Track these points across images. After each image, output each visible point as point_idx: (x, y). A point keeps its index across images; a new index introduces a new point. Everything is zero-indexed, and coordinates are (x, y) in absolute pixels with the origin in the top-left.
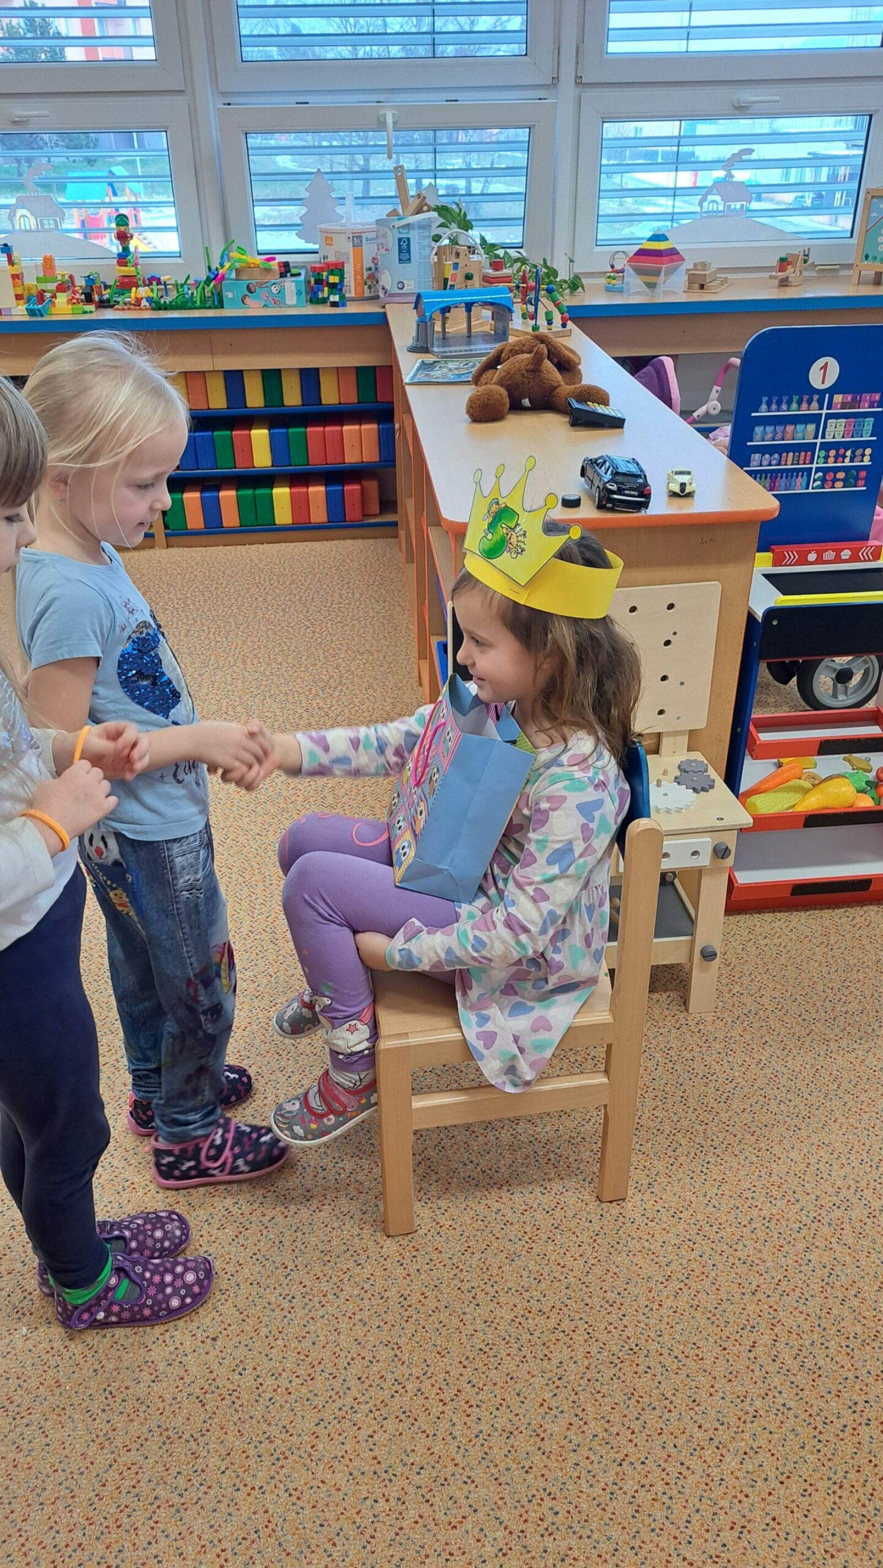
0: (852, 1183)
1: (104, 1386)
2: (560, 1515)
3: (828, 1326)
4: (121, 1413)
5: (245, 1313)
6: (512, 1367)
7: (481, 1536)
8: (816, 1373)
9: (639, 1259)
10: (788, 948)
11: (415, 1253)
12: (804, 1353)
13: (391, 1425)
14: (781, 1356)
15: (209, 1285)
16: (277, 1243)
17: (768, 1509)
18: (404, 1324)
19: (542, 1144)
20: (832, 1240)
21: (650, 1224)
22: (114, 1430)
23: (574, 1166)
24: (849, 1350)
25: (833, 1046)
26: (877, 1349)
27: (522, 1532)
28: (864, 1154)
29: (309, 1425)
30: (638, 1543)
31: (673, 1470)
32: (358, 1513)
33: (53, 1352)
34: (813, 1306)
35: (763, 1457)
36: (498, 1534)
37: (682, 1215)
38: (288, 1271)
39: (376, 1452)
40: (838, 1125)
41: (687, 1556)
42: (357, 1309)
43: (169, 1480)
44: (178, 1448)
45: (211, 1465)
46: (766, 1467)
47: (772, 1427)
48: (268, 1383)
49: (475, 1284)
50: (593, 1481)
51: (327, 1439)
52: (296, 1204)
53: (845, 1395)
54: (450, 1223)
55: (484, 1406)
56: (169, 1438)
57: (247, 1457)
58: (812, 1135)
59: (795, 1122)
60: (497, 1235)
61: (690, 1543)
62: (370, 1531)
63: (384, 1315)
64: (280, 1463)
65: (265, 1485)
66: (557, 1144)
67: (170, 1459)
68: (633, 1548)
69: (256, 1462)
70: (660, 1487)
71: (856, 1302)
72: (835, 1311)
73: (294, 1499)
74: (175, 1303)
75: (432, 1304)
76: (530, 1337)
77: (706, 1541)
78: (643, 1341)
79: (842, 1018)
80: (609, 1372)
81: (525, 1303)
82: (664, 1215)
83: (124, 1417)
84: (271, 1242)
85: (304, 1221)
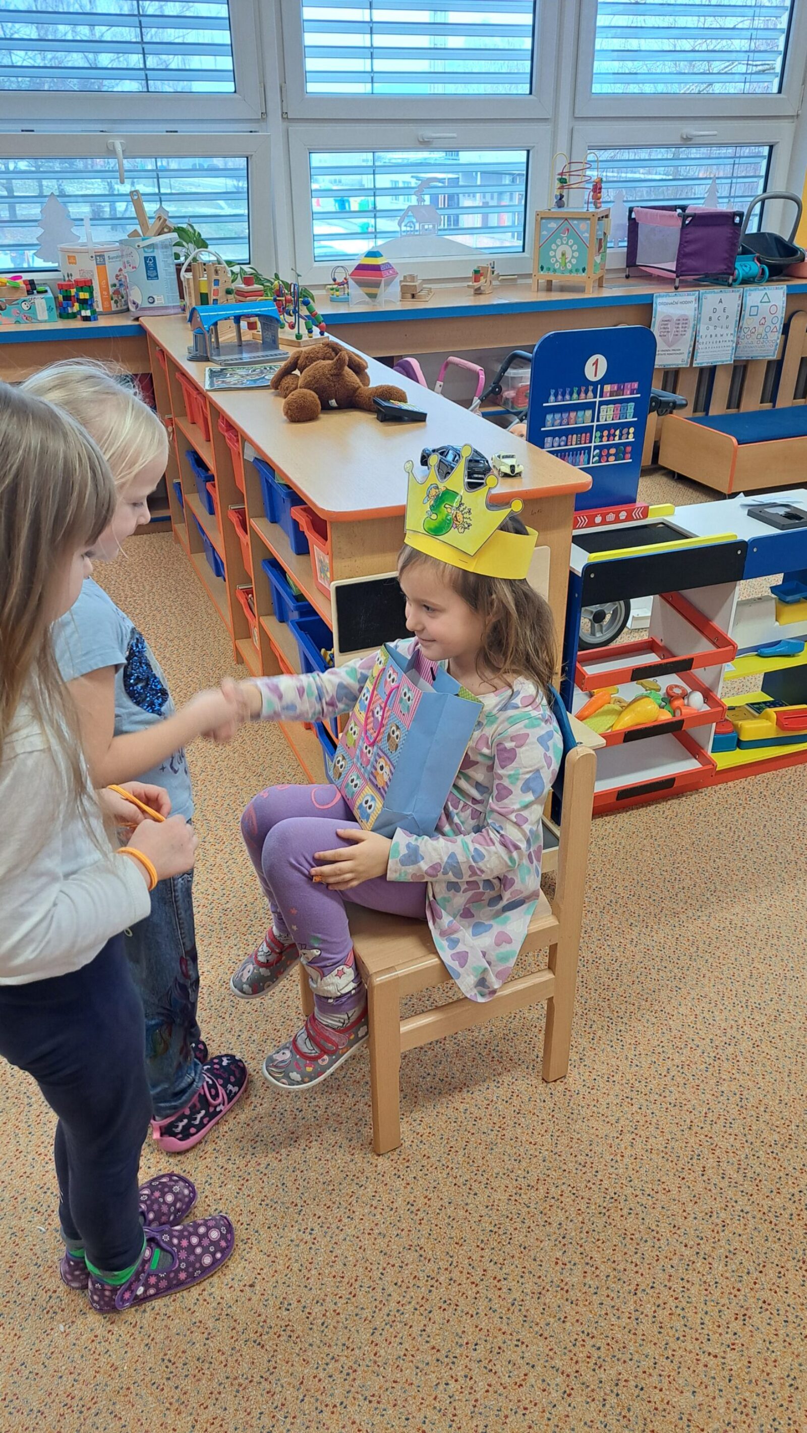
0: (733, 1022)
1: (162, 1354)
2: (602, 1349)
3: (754, 1140)
4: (186, 1376)
5: (273, 1254)
6: (521, 1238)
7: (544, 1386)
8: (757, 1180)
9: (593, 1123)
10: (623, 844)
11: (407, 1164)
12: (743, 1166)
13: (437, 1315)
14: (727, 1173)
15: (233, 1238)
16: (280, 1185)
17: (757, 1296)
18: (419, 1227)
19: (483, 1046)
20: (734, 1071)
21: (592, 1092)
22: (185, 1393)
23: (515, 1057)
24: (774, 1155)
25: (683, 917)
26: (795, 1150)
27: (577, 1372)
28: (735, 1000)
29: (366, 1336)
30: (670, 1352)
31: (677, 1286)
32: (435, 1399)
33: (99, 1338)
34: (737, 1127)
35: (740, 1256)
36: (558, 1380)
37: (614, 1079)
38: (299, 1208)
39: (433, 1343)
40: (707, 979)
41: (710, 1351)
42: (373, 1225)
43: (254, 1422)
44: (252, 1392)
45: (289, 1398)
46: (745, 1263)
47: (740, 1231)
48: (316, 1310)
49: (467, 1177)
50: (618, 1314)
51: (384, 1344)
52: (285, 1147)
53: (784, 1191)
54: (428, 1130)
55: (510, 1277)
56: (240, 1385)
57: (320, 1380)
58: (692, 992)
59: (675, 983)
60: (472, 1131)
61: (709, 1340)
62: (451, 1410)
63: (398, 1224)
64: (352, 1377)
65: (344, 1400)
66: (496, 1042)
67: (248, 1403)
68: (667, 1358)
69: (329, 1383)
70: (672, 1303)
71: (767, 1117)
72: (754, 1127)
73: (374, 1405)
74: (207, 1260)
75: (436, 1204)
76: (526, 1209)
77: (720, 1334)
78: (618, 1189)
79: (681, 895)
80: (600, 1222)
81: (514, 1182)
82: (601, 1082)
83: (190, 1379)
84: (274, 1186)
85: (298, 1160)
